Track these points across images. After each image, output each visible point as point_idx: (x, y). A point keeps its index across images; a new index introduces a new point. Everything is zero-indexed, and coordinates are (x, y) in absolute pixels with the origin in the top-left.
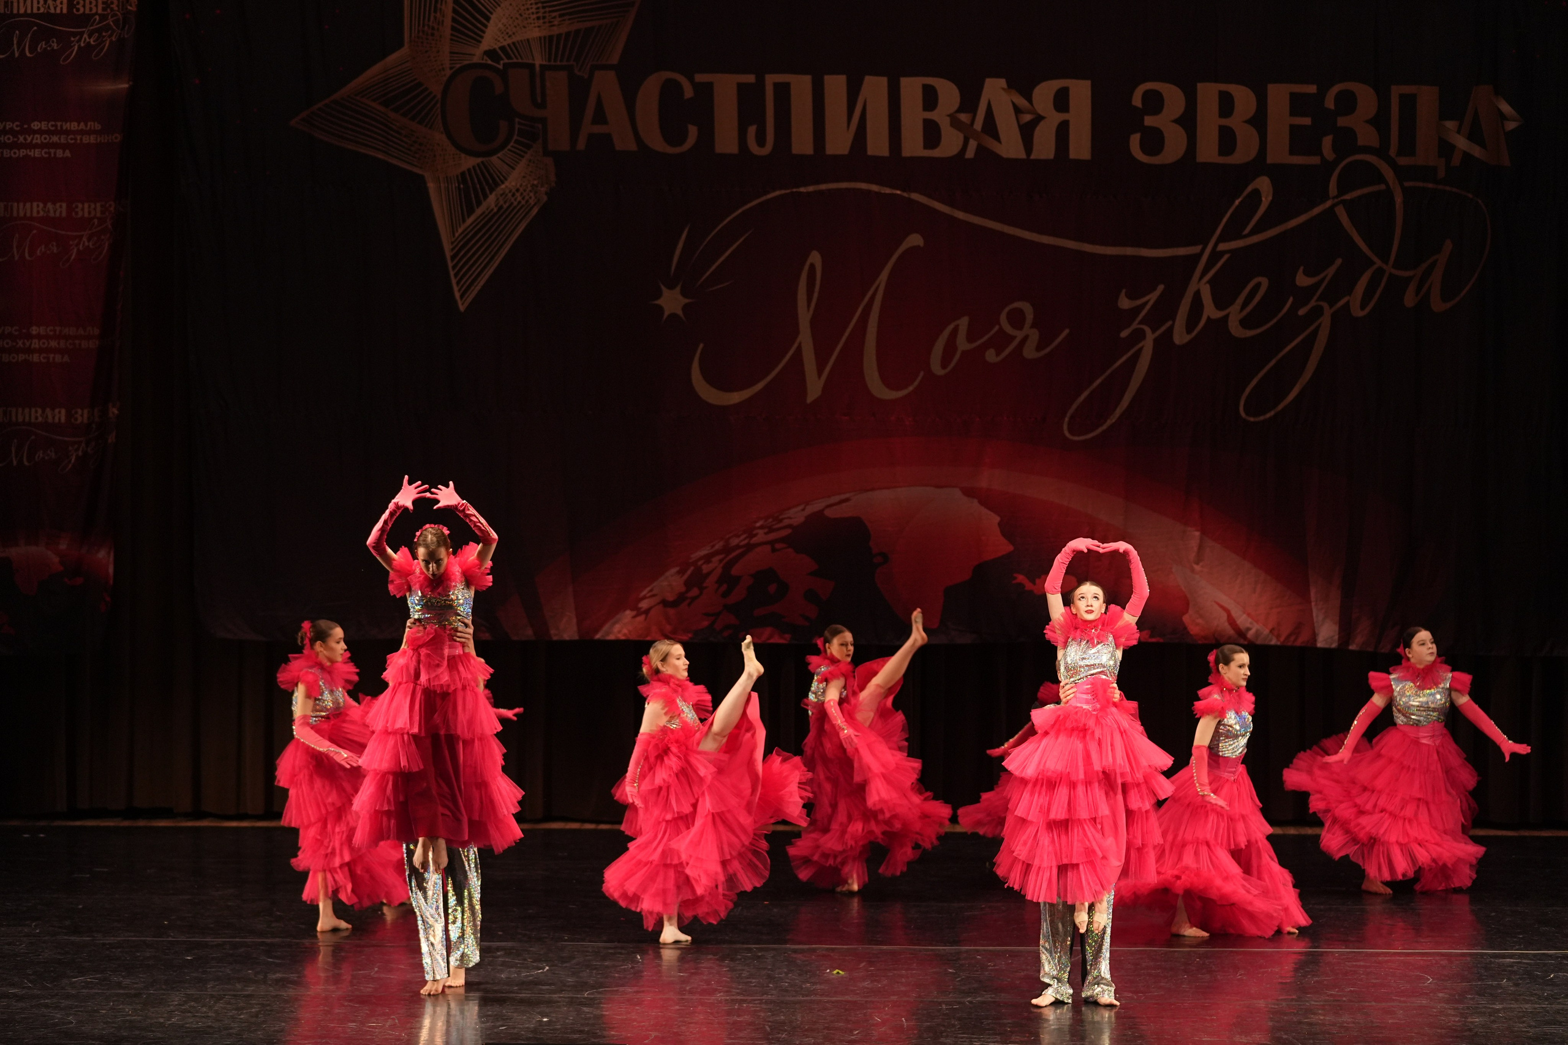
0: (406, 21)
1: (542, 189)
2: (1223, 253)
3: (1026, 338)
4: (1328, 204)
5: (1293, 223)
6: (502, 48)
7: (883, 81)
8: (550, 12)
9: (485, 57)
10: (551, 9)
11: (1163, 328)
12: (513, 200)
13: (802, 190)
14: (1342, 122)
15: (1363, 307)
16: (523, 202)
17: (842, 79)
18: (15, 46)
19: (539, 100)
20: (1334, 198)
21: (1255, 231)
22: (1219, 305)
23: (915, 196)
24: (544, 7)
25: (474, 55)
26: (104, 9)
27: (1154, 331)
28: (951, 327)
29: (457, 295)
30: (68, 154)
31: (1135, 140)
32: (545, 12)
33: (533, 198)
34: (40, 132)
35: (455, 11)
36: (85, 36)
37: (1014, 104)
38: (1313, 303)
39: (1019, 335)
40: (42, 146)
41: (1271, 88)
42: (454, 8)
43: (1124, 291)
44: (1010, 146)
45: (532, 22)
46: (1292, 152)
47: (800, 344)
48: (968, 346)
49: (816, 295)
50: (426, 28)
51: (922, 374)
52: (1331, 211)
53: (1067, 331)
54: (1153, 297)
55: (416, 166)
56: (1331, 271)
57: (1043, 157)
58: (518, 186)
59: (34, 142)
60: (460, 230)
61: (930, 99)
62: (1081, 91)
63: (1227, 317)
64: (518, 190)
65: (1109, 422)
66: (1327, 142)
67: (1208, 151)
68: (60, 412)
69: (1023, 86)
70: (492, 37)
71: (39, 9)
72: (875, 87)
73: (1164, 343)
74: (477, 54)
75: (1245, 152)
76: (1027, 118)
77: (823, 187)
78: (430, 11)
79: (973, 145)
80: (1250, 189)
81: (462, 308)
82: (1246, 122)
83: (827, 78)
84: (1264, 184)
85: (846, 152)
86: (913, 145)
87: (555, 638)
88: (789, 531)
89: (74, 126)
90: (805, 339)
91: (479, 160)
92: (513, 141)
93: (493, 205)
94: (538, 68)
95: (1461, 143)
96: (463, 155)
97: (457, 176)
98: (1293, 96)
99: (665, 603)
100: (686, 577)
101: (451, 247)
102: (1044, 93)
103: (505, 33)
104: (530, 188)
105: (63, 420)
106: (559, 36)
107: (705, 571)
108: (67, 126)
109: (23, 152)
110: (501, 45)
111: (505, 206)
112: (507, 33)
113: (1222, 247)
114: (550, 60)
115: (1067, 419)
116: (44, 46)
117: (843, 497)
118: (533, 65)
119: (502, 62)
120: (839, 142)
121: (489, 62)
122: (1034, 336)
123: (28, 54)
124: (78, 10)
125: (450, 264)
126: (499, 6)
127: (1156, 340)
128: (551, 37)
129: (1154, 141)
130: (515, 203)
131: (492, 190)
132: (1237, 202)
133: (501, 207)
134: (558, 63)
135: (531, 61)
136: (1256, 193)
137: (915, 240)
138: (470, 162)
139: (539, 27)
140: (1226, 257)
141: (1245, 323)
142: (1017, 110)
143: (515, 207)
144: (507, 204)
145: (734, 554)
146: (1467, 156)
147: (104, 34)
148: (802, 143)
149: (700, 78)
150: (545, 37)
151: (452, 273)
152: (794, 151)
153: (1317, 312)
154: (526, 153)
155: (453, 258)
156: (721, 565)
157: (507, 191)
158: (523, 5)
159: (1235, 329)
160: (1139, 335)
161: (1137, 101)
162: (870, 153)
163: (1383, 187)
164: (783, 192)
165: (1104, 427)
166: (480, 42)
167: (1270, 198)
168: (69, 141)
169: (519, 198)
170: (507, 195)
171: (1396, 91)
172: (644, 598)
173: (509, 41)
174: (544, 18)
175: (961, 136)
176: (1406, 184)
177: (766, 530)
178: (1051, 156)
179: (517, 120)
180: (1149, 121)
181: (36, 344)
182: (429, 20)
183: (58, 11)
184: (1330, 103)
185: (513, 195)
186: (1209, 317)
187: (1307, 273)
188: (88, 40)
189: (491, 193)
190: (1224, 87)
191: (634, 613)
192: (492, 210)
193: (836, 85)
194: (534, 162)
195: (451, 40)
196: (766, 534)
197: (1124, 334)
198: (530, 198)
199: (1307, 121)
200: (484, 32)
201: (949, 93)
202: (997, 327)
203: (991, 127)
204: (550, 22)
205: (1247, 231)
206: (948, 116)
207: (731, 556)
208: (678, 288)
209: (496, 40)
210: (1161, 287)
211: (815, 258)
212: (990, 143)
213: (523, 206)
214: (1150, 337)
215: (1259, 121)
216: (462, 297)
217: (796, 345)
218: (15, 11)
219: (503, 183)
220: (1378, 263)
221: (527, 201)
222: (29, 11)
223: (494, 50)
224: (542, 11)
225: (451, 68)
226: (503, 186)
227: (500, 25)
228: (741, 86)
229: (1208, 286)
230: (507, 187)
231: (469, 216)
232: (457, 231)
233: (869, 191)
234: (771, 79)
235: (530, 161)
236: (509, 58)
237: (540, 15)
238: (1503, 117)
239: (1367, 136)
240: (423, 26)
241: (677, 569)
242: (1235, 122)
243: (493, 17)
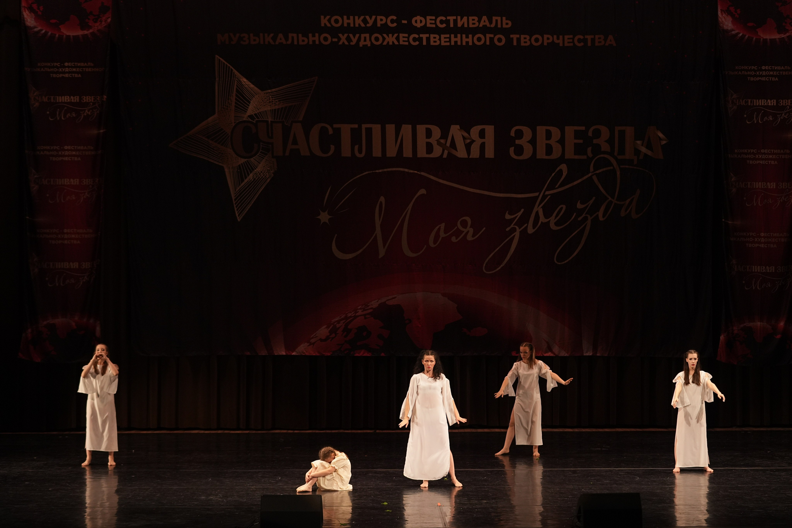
0: (216, 103)
1: (271, 171)
2: (548, 195)
3: (468, 232)
4: (590, 175)
5: (576, 183)
6: (255, 114)
7: (410, 126)
8: (275, 99)
9: (248, 118)
10: (275, 98)
11: (524, 227)
12: (259, 176)
13: (377, 171)
14: (595, 141)
15: (604, 216)
16: (264, 177)
17: (393, 126)
18: (58, 115)
19: (270, 136)
20: (592, 172)
21: (560, 187)
22: (547, 216)
23: (422, 173)
24: (272, 98)
25: (244, 117)
26: (94, 100)
27: (520, 228)
28: (438, 227)
29: (237, 215)
30: (79, 159)
31: (512, 150)
32: (273, 100)
33: (268, 175)
34: (68, 150)
35: (236, 99)
36: (87, 111)
37: (462, 134)
38: (584, 215)
39: (465, 231)
40: (68, 156)
41: (567, 128)
42: (236, 98)
43: (508, 211)
44: (461, 153)
45: (267, 103)
46: (575, 154)
47: (376, 234)
48: (444, 235)
49: (382, 214)
50: (224, 106)
51: (425, 246)
52: (591, 177)
53: (484, 228)
54: (519, 214)
55: (220, 162)
56: (591, 202)
57: (475, 157)
58: (262, 170)
59: (65, 154)
60: (238, 189)
61: (429, 133)
62: (490, 130)
63: (549, 221)
64: (262, 172)
65: (502, 266)
66: (589, 150)
67: (541, 154)
68: (76, 264)
69: (466, 128)
70: (251, 110)
71: (67, 100)
72: (407, 129)
73: (524, 233)
74: (245, 117)
75: (556, 154)
76: (468, 141)
77: (385, 170)
78: (226, 98)
79: (446, 152)
80: (558, 169)
81: (239, 220)
82: (557, 142)
83: (387, 125)
84: (564, 167)
85: (395, 156)
86: (422, 153)
87: (276, 354)
88: (371, 310)
89: (82, 148)
90: (378, 231)
91: (247, 159)
92: (260, 152)
93: (252, 178)
94: (269, 122)
95: (644, 150)
96: (239, 158)
97: (237, 166)
98: (576, 131)
99: (321, 340)
100: (329, 329)
101: (235, 195)
102: (475, 131)
103: (256, 108)
104: (266, 171)
105: (77, 267)
106: (279, 109)
107: (337, 327)
108: (79, 148)
109: (60, 159)
110: (255, 113)
111: (256, 179)
112: (257, 108)
113: (547, 193)
114: (274, 119)
115: (484, 265)
116: (69, 115)
117: (394, 296)
118: (268, 121)
119: (255, 120)
120: (392, 152)
121: (250, 120)
122: (471, 231)
123: (63, 119)
124: (83, 100)
125: (234, 202)
126: (254, 97)
127: (520, 232)
128: (275, 110)
129: (519, 150)
130: (261, 177)
131: (251, 172)
132: (553, 175)
133: (255, 179)
134: (278, 120)
135: (267, 120)
136: (561, 171)
137: (423, 191)
138: (243, 160)
139: (270, 105)
140: (549, 197)
141: (557, 224)
142: (464, 138)
143: (260, 179)
144: (257, 178)
145: (349, 320)
146: (646, 155)
147: (94, 110)
148: (377, 152)
149: (335, 126)
150: (273, 110)
151: (235, 206)
152: (374, 156)
153: (586, 219)
154: (265, 157)
155: (235, 200)
156: (344, 324)
157: (257, 173)
158: (264, 97)
159: (553, 227)
160: (514, 230)
161: (513, 134)
162: (404, 156)
163: (612, 168)
164: (369, 172)
165: (500, 268)
166: (246, 112)
167: (566, 173)
168: (80, 154)
169: (262, 175)
170: (257, 174)
171: (617, 129)
172: (313, 338)
173: (258, 111)
174: (272, 102)
175: (441, 149)
176: (621, 167)
177: (362, 310)
178: (478, 157)
179: (261, 143)
180: (517, 142)
181: (66, 236)
182: (226, 103)
183: (75, 101)
184: (590, 134)
185: (260, 174)
186: (542, 222)
187: (582, 203)
188: (88, 113)
189: (251, 173)
190: (548, 128)
191: (308, 344)
192: (251, 180)
193: (390, 128)
194: (268, 161)
195: (235, 111)
196: (362, 311)
197: (508, 229)
198: (267, 175)
199: (581, 141)
200: (248, 108)
201: (436, 132)
202: (456, 227)
203: (453, 145)
204: (274, 104)
205: (557, 186)
206: (436, 140)
207: (348, 321)
208: (326, 212)
209: (253, 111)
210: (523, 210)
211: (382, 199)
212: (453, 152)
213: (264, 178)
214: (518, 230)
215: (562, 141)
216: (239, 215)
217: (374, 235)
218: (58, 101)
219: (256, 169)
220: (610, 199)
221: (265, 176)
222: (63, 101)
223: (252, 115)
224: (271, 99)
225: (235, 123)
226: (256, 170)
227: (255, 105)
228: (352, 130)
229: (541, 208)
230: (257, 171)
231: (242, 183)
232: (237, 189)
233: (404, 172)
234: (364, 126)
235: (267, 160)
236: (258, 118)
237: (270, 101)
238: (660, 139)
239: (605, 147)
240: (223, 106)
241: (325, 326)
242: (552, 142)
243: (251, 102)
